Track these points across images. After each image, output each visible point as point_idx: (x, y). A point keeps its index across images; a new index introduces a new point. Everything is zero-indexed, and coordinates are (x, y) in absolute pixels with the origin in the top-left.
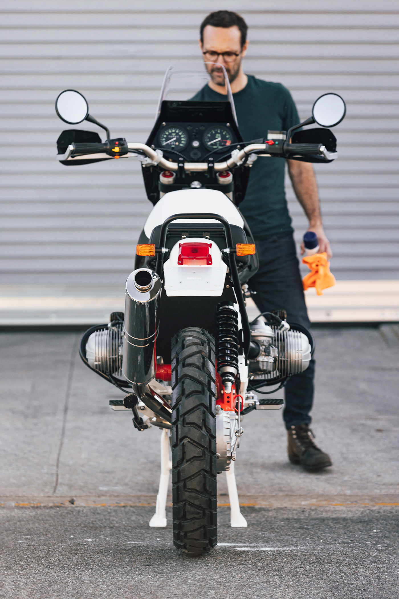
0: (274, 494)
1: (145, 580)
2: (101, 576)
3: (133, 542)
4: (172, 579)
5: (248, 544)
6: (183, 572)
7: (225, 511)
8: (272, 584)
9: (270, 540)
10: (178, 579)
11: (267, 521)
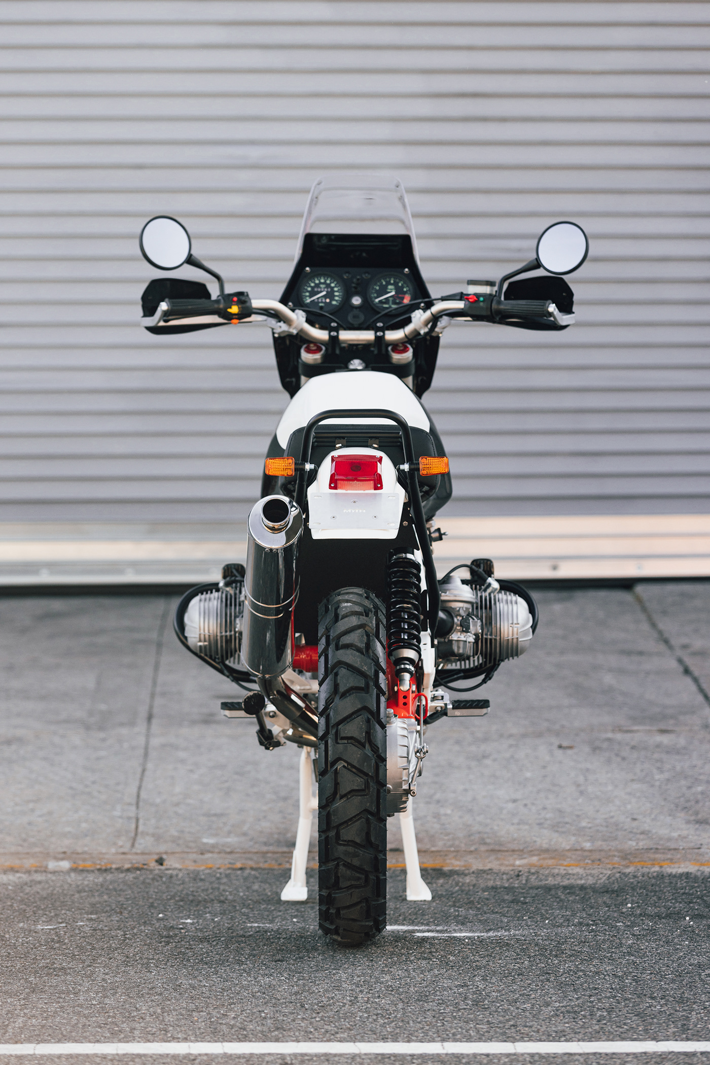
0: (472, 848)
1: (275, 983)
2: (207, 977)
3: (256, 925)
4: (317, 982)
5: (433, 927)
6: (334, 971)
7: (398, 876)
8: (472, 989)
9: (467, 920)
10: (326, 981)
11: (462, 891)
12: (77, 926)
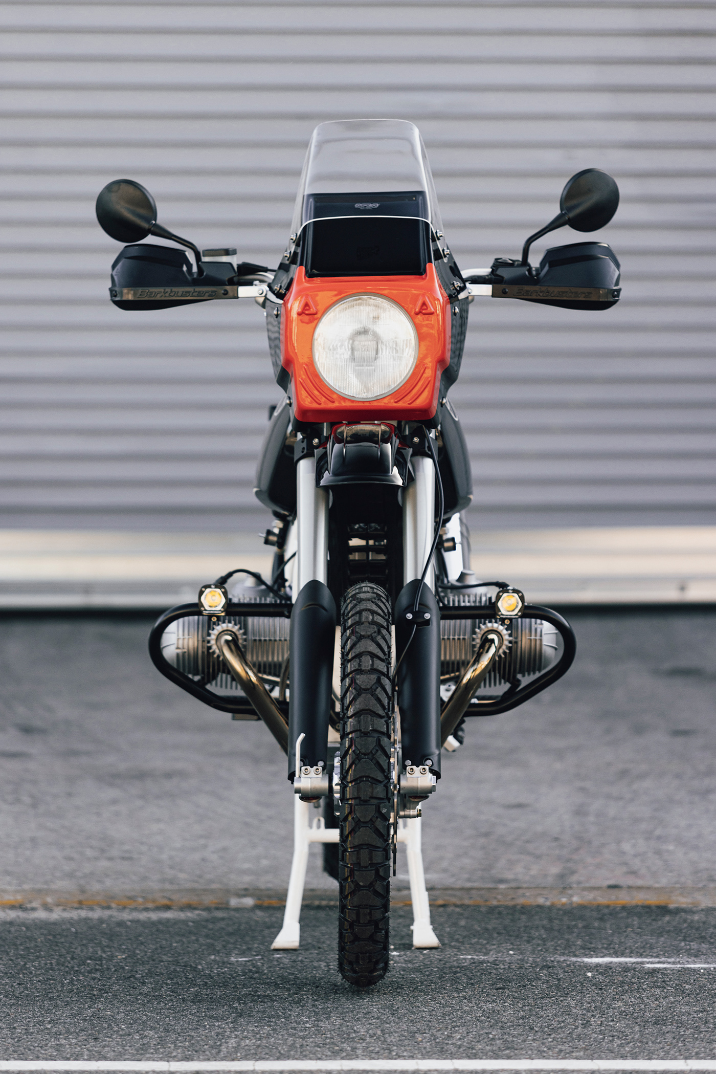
0: (700, 885)
1: (499, 1009)
2: (426, 1004)
3: (470, 957)
4: (544, 1008)
5: (663, 959)
6: (562, 998)
7: (618, 913)
8: (712, 1013)
9: (700, 953)
10: (553, 1007)
11: (692, 928)
12: (274, 958)
